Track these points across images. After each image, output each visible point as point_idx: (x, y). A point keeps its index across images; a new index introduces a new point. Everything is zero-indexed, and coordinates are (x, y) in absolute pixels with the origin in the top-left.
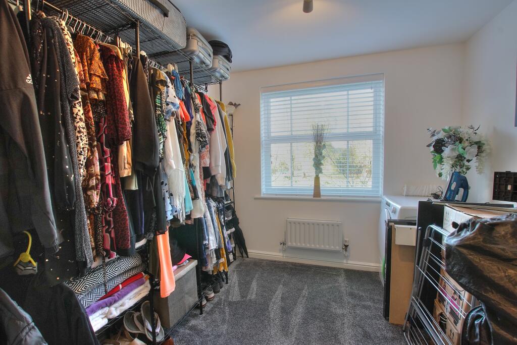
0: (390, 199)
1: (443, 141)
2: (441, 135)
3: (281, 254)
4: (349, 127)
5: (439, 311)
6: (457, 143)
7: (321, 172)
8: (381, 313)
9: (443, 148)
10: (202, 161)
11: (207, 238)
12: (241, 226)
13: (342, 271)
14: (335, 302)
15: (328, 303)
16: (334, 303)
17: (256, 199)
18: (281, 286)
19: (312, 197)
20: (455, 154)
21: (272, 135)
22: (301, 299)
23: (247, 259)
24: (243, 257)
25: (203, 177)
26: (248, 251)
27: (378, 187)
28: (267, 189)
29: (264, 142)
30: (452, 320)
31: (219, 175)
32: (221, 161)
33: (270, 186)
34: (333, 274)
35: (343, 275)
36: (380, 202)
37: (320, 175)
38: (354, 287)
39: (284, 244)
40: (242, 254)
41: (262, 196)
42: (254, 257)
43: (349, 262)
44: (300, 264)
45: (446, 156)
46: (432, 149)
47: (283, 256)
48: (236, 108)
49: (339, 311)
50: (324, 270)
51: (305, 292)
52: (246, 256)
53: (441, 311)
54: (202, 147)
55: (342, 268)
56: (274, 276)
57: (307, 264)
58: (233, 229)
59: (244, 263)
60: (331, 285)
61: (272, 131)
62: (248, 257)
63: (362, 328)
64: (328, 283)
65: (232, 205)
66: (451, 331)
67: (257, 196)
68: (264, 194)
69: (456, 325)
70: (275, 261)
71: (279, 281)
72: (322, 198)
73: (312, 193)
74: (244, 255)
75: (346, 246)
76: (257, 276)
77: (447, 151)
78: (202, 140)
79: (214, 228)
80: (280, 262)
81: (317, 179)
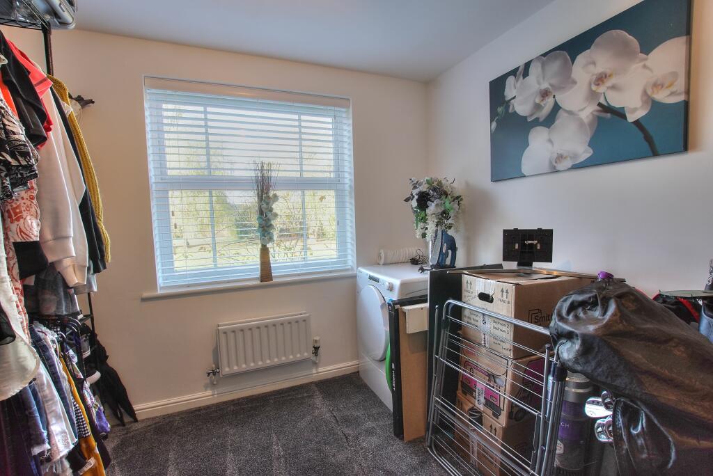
0: (374, 271)
1: (428, 194)
2: (424, 188)
3: (209, 392)
4: (304, 169)
5: (466, 405)
6: (443, 197)
7: (271, 239)
8: (390, 431)
9: (429, 203)
10: (14, 227)
11: (45, 433)
12: (112, 362)
13: (314, 387)
14: (328, 444)
15: (320, 451)
16: (328, 447)
17: (144, 300)
18: (230, 456)
19: (258, 282)
20: (440, 211)
21: (170, 172)
22: (275, 463)
23: (136, 426)
24: (124, 425)
25: (16, 271)
26: (135, 407)
27: (346, 256)
28: (165, 279)
29: (154, 185)
30: (490, 412)
31: (67, 262)
32: (74, 227)
33: (172, 270)
34: (303, 398)
35: (317, 393)
36: (354, 277)
37: (269, 245)
38: (341, 407)
39: (214, 373)
40: (121, 419)
41: (160, 292)
42: (150, 416)
43: (321, 370)
44: (247, 398)
45: (431, 212)
46: (414, 203)
47: (213, 395)
48: (83, 106)
49: (341, 458)
50: (289, 396)
51: (277, 449)
52: (132, 419)
53: (471, 405)
54: (14, 185)
55: (312, 383)
56: (208, 440)
57: (259, 395)
58: (97, 375)
59: (132, 438)
60: (309, 418)
61: (169, 165)
62: (136, 420)
63: (383, 469)
64: (304, 416)
65: (88, 322)
66: (491, 426)
67: (146, 294)
68: (162, 288)
69: (498, 418)
70: (199, 409)
71: (223, 446)
72: (275, 280)
73: (258, 274)
74: (127, 419)
75: (316, 349)
76: (171, 456)
77: (432, 208)
78: (14, 162)
79: (63, 398)
80: (208, 407)
81: (265, 252)
